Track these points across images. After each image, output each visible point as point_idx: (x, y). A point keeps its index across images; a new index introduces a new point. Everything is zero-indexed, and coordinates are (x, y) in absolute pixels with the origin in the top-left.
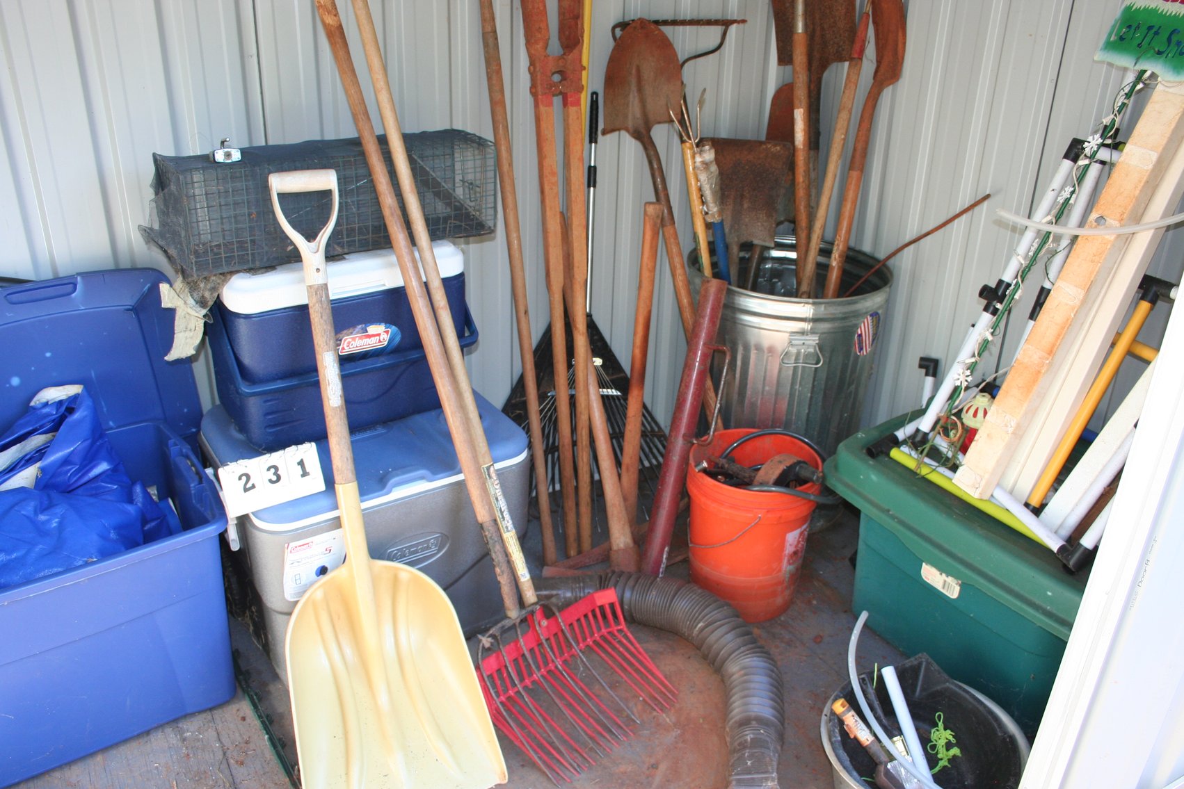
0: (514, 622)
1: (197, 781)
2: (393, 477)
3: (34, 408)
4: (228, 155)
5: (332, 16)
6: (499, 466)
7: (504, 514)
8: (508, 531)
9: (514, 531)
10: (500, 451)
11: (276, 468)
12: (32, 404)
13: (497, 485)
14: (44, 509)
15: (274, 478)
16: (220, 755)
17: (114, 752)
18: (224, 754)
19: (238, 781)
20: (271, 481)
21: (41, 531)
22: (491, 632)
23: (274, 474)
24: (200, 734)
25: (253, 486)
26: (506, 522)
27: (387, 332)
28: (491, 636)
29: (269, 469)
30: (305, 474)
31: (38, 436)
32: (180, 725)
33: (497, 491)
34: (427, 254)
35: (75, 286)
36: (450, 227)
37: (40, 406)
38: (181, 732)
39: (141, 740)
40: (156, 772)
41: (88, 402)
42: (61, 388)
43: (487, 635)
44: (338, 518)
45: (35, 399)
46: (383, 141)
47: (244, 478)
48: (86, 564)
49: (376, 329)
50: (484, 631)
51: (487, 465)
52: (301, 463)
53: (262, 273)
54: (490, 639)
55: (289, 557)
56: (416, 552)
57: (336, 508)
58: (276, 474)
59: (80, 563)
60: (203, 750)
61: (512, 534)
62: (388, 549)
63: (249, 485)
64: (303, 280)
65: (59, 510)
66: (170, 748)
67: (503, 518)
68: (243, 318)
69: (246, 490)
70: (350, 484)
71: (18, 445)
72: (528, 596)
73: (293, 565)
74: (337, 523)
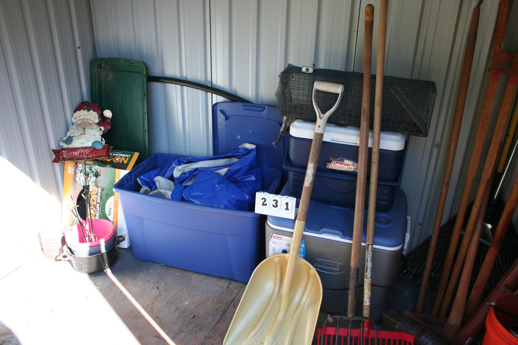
0: (349, 319)
1: (218, 302)
2: (325, 228)
3: (239, 149)
4: (307, 70)
5: (369, 17)
6: (375, 246)
7: (368, 269)
8: (367, 278)
9: (370, 279)
10: (379, 240)
11: (277, 202)
12: (240, 147)
13: (370, 254)
14: (219, 183)
15: (275, 205)
16: (231, 300)
17: (208, 277)
18: (233, 300)
19: (227, 311)
20: (273, 205)
21: (213, 189)
22: (335, 316)
23: (275, 203)
24: (234, 289)
25: (266, 205)
26: (367, 273)
27: (354, 166)
28: (334, 318)
29: (274, 200)
30: (287, 209)
31: (235, 159)
32: (232, 282)
33: (369, 257)
34: (376, 136)
35: (264, 109)
36: (402, 127)
37: (241, 148)
38: (230, 284)
39: (218, 279)
40: (211, 291)
41: (254, 153)
42: (251, 145)
43: (332, 317)
44: (293, 233)
45: (242, 145)
46: (373, 77)
47: (264, 200)
48: (218, 207)
49: (348, 162)
50: (332, 314)
51: (368, 243)
52: (287, 204)
53: (308, 122)
54: (332, 319)
55: (272, 240)
56: (329, 266)
57: (293, 228)
58: (276, 203)
59: (216, 206)
60: (229, 294)
61: (368, 281)
62: (316, 258)
63: (265, 203)
64: (314, 129)
65: (222, 186)
66: (222, 287)
67: (367, 271)
68: (293, 138)
69: (263, 205)
70: (301, 221)
71: (227, 159)
72: (364, 313)
73: (274, 243)
74: (291, 234)
